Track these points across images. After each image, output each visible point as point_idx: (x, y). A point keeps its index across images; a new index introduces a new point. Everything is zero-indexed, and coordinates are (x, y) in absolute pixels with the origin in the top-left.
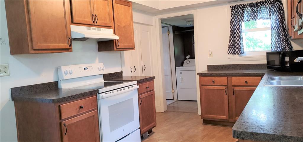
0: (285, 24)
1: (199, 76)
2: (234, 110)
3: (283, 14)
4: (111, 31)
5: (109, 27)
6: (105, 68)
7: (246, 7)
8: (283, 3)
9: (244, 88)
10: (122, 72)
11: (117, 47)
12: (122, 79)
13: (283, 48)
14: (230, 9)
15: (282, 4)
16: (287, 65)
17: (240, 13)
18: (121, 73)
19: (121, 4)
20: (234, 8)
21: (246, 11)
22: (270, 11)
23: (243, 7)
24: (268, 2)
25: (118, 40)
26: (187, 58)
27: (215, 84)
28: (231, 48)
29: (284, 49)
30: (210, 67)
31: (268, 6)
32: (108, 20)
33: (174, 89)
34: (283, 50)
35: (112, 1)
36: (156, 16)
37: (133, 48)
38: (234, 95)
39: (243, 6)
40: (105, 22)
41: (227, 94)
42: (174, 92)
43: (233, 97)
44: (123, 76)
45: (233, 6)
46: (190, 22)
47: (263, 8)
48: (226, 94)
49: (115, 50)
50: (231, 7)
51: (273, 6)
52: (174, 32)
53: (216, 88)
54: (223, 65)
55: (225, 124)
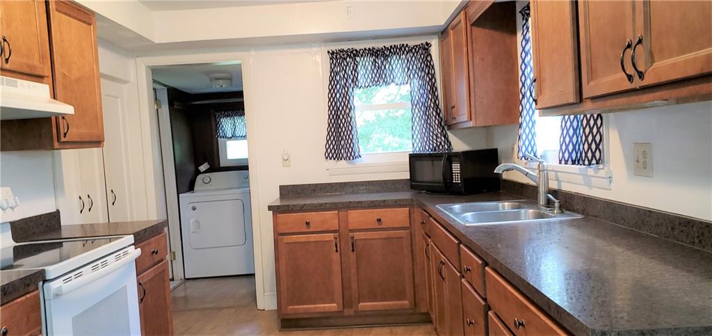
0: (437, 97)
1: (271, 212)
2: (354, 286)
3: (433, 76)
4: (43, 90)
5: (39, 78)
6: (19, 203)
7: (362, 56)
8: (431, 53)
9: (375, 235)
10: (58, 212)
11: (63, 139)
12: (61, 234)
13: (435, 145)
14: (328, 57)
15: (430, 55)
16: (457, 179)
17: (350, 67)
18: (55, 216)
19: (70, 16)
20: (336, 56)
21: (361, 64)
22: (409, 69)
23: (354, 54)
24: (405, 49)
25: (63, 118)
26: (202, 171)
27: (311, 230)
28: (331, 146)
29: (437, 148)
30: (286, 191)
31: (404, 56)
32: (37, 56)
33: (174, 253)
34: (435, 150)
35: (47, 4)
36: (137, 59)
37: (97, 142)
38: (353, 251)
39: (354, 52)
40: (30, 62)
41: (338, 249)
42: (175, 259)
43: (353, 256)
44: (62, 224)
45: (333, 52)
46: (221, 81)
47: (395, 61)
48: (337, 251)
49: (55, 147)
50: (328, 52)
51: (413, 59)
52: (171, 104)
53: (314, 237)
54: (316, 185)
55: (332, 321)
